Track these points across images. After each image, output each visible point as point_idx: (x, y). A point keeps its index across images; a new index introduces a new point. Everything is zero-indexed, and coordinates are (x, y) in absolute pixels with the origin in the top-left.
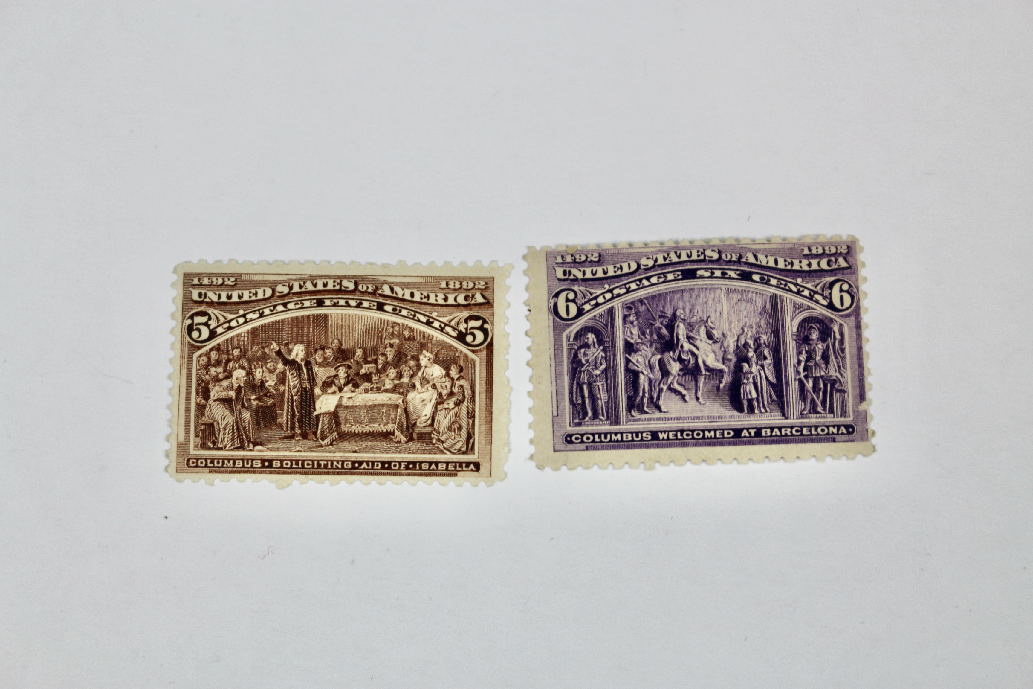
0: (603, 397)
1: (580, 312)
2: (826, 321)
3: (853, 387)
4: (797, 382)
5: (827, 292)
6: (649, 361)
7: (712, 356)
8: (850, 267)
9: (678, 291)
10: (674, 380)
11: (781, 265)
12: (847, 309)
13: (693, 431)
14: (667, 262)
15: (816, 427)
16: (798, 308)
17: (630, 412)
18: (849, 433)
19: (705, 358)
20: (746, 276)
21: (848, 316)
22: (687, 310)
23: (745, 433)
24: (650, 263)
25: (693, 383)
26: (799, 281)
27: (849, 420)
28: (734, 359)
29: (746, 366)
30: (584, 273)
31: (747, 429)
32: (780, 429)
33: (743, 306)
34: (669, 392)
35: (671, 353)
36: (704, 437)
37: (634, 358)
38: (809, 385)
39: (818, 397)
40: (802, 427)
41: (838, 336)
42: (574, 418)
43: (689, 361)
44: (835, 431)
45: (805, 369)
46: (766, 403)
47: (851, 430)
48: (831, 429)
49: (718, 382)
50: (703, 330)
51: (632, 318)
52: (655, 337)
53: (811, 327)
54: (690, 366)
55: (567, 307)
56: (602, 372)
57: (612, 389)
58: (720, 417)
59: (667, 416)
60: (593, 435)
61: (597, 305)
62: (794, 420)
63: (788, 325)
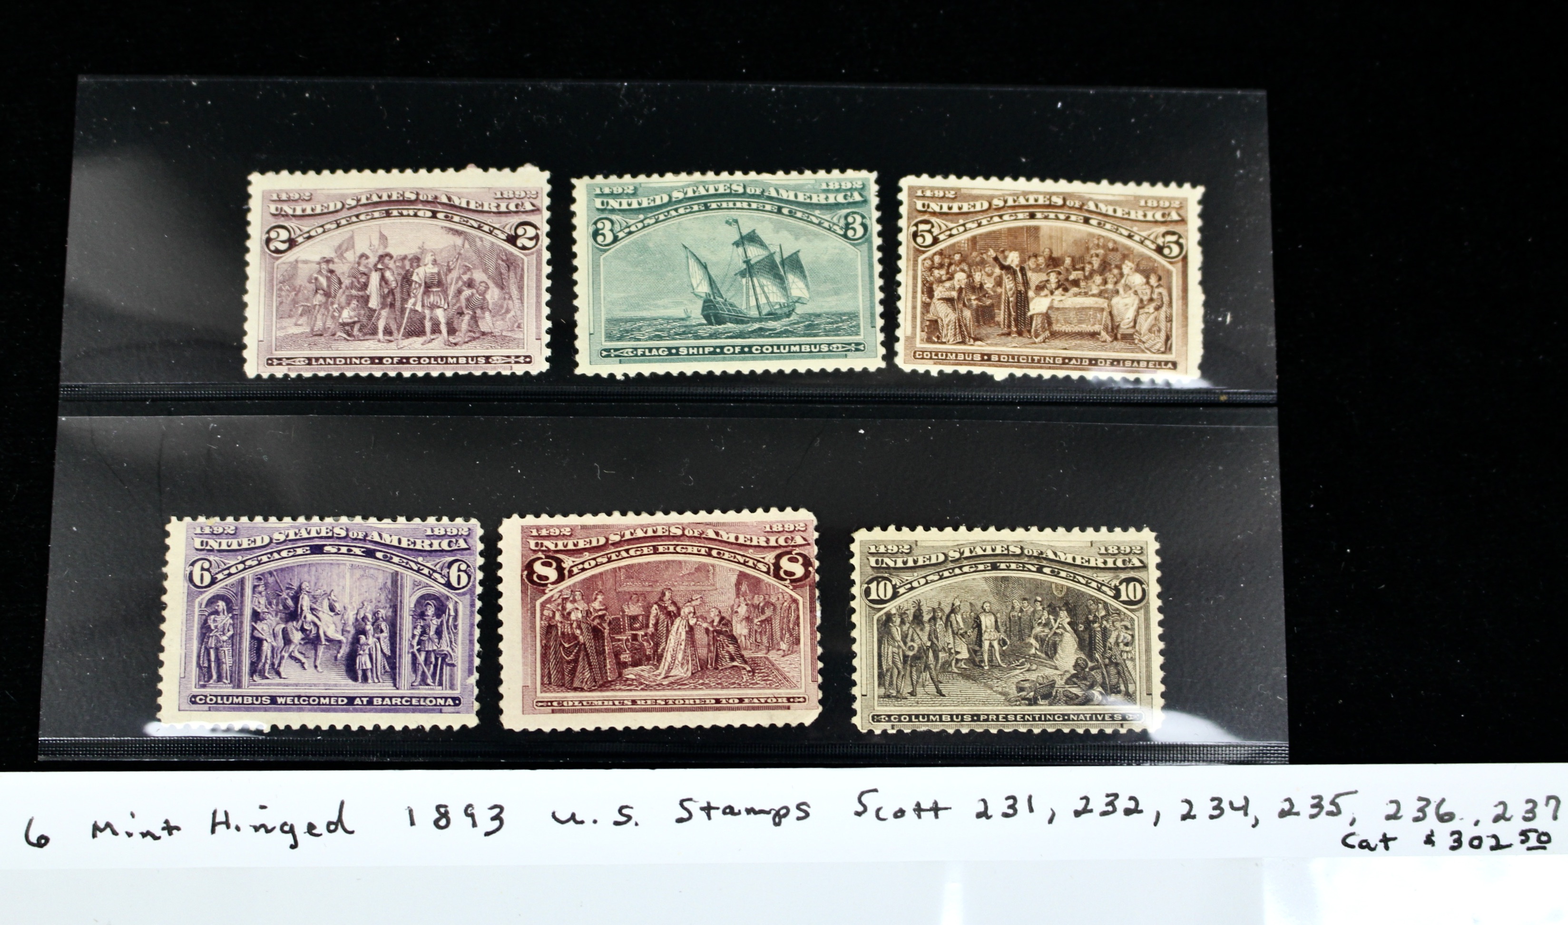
0: (228, 661)
1: (213, 581)
2: (442, 599)
3: (463, 662)
4: (410, 655)
5: (445, 571)
6: (274, 630)
7: (332, 627)
8: (469, 549)
9: (305, 565)
10: (295, 648)
11: (404, 544)
12: (463, 587)
13: (309, 697)
14: (299, 537)
15: (424, 698)
16: (417, 585)
17: (252, 676)
18: (456, 705)
19: (326, 629)
20: (370, 554)
21: (464, 594)
22: (313, 584)
23: (358, 701)
24: (282, 538)
25: (313, 652)
26: (420, 560)
27: (456, 693)
28: (353, 631)
29: (363, 638)
30: (220, 544)
31: (360, 698)
32: (391, 698)
33: (365, 582)
34: (290, 660)
35: (295, 623)
37: (259, 626)
38: (421, 658)
39: (429, 670)
40: (411, 698)
41: (452, 613)
42: (199, 680)
43: (311, 631)
44: (442, 702)
45: (419, 643)
46: (379, 674)
47: (457, 702)
48: (439, 700)
49: (336, 652)
50: (326, 603)
51: (261, 588)
52: (281, 607)
53: (428, 604)
54: (311, 636)
55: (202, 576)
56: (229, 638)
57: (237, 654)
58: (336, 685)
60: (216, 697)
61: (230, 575)
62: (405, 691)
63: (406, 601)
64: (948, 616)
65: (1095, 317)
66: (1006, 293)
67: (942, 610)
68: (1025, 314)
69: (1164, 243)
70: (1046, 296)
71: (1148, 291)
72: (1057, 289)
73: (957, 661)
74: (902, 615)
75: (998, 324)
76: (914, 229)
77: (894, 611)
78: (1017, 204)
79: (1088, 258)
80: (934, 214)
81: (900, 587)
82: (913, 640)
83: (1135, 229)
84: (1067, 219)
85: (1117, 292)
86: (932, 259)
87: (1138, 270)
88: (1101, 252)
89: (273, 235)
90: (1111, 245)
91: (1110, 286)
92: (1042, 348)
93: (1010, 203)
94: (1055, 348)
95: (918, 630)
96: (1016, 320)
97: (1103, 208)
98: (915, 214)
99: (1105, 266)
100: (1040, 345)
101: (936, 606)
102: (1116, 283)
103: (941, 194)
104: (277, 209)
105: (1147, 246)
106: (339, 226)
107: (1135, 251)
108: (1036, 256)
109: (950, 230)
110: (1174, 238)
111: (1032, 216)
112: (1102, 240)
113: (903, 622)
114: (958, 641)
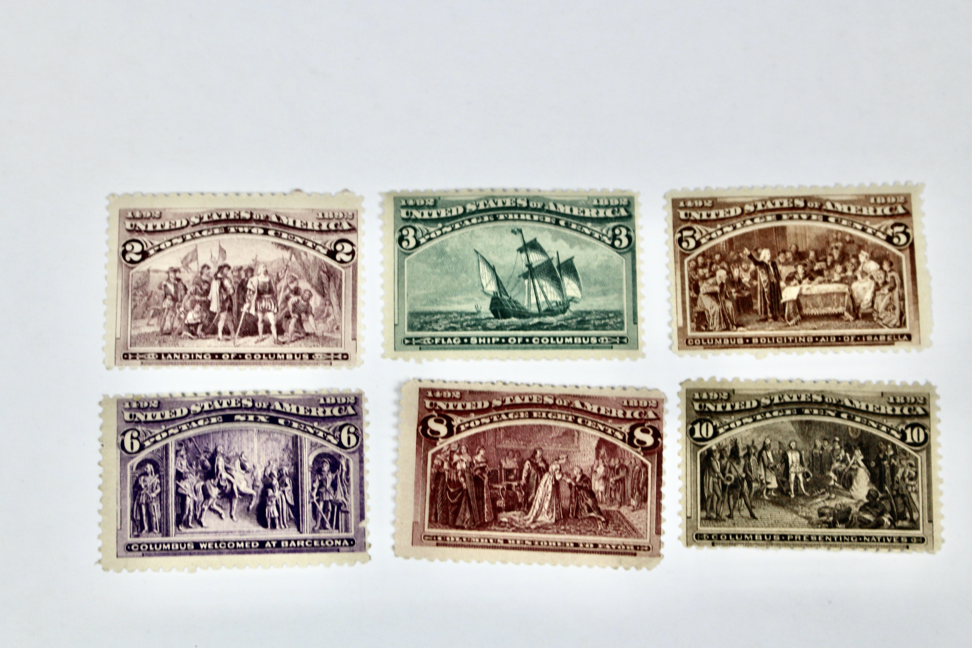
0: (157, 515)
1: (142, 448)
2: (336, 457)
4: (311, 505)
5: (337, 434)
6: (195, 487)
7: (244, 483)
8: (356, 414)
9: (219, 432)
10: (213, 502)
11: (302, 412)
12: (353, 447)
13: (227, 543)
14: (212, 408)
15: (325, 541)
16: (313, 445)
17: (178, 527)
18: (350, 545)
19: (239, 485)
20: (273, 421)
21: (354, 452)
22: (226, 447)
23: (268, 544)
24: (198, 409)
25: (229, 505)
26: (316, 424)
27: (351, 535)
28: (261, 486)
29: (270, 492)
30: (146, 416)
31: (270, 542)
32: (296, 541)
33: (270, 444)
34: (209, 512)
35: (212, 481)
36: (235, 547)
37: (182, 484)
38: (320, 507)
39: (327, 517)
40: (313, 540)
41: (345, 468)
42: (133, 531)
43: (226, 487)
44: (339, 543)
45: (318, 494)
46: (285, 521)
47: (352, 543)
48: (336, 542)
49: (248, 504)
50: (238, 463)
51: (183, 452)
52: (200, 467)
53: (324, 461)
54: (227, 491)
55: (132, 444)
56: (157, 495)
57: (164, 509)
58: (249, 532)
59: (207, 530)
60: (148, 545)
61: (155, 442)
62: (307, 535)
63: (305, 459)
64: (760, 453)
65: (838, 300)
66: (761, 284)
67: (755, 448)
68: (778, 301)
69: (893, 233)
70: (795, 285)
71: (882, 276)
72: (804, 278)
73: (768, 490)
74: (722, 450)
75: (756, 312)
76: (678, 235)
77: (714, 448)
78: (765, 208)
79: (829, 251)
80: (695, 221)
81: (720, 428)
82: (730, 472)
83: (868, 223)
84: (809, 218)
85: (856, 278)
86: (696, 260)
87: (872, 258)
88: (840, 244)
89: (129, 247)
90: (848, 238)
91: (849, 273)
92: (796, 330)
93: (760, 207)
94: (806, 329)
95: (735, 464)
96: (771, 307)
97: (839, 207)
98: (679, 222)
99: (844, 257)
100: (793, 328)
101: (750, 443)
102: (854, 271)
103: (700, 204)
104: (132, 225)
105: (879, 237)
106: (184, 240)
107: (869, 243)
108: (784, 252)
109: (710, 234)
110: (901, 229)
111: (779, 218)
112: (840, 235)
113: (722, 457)
114: (768, 473)
